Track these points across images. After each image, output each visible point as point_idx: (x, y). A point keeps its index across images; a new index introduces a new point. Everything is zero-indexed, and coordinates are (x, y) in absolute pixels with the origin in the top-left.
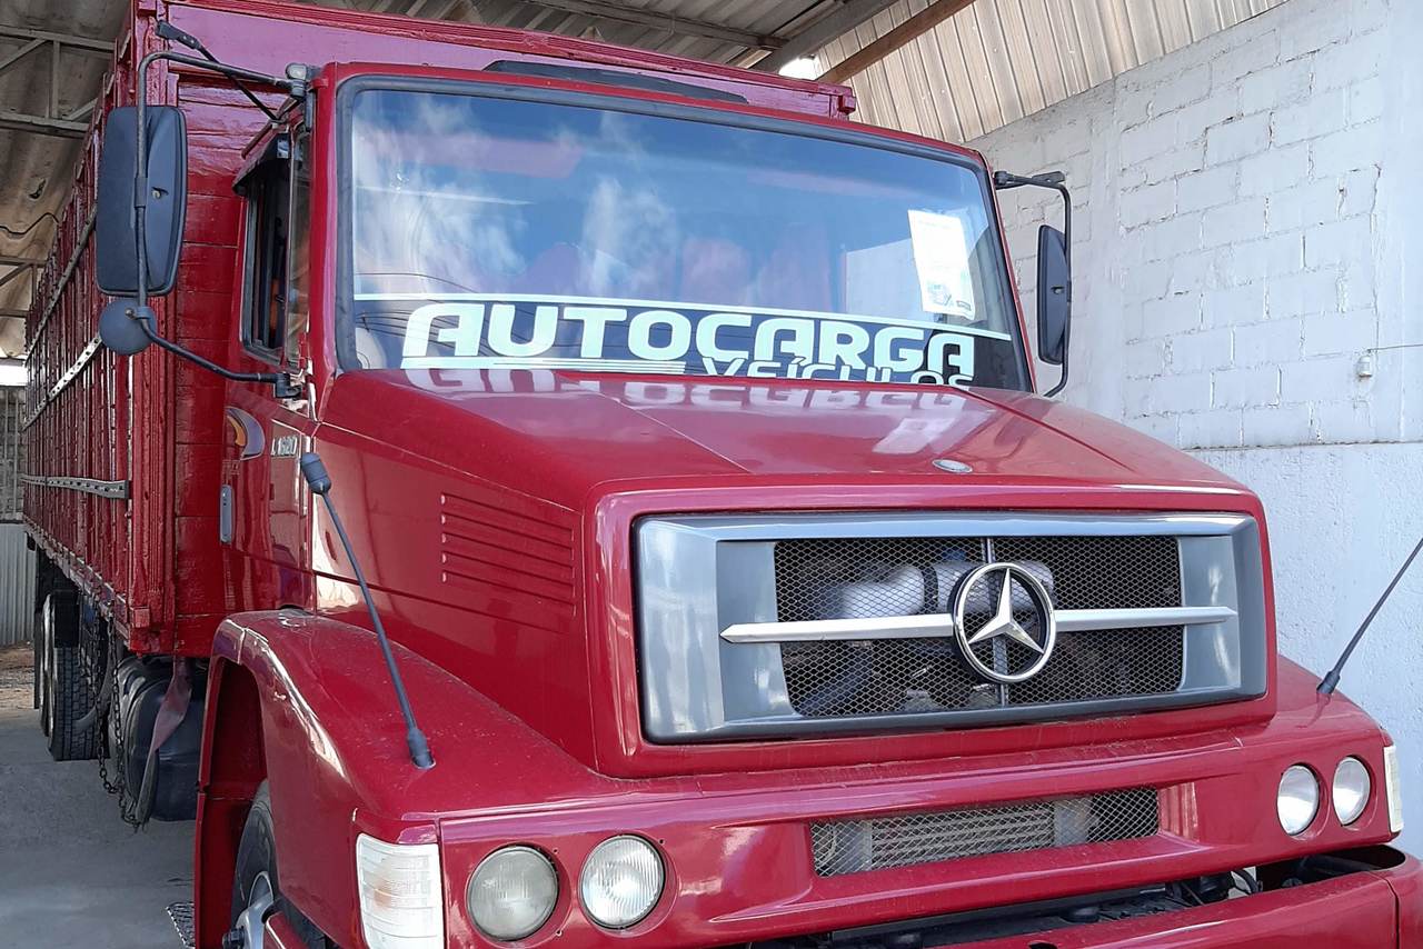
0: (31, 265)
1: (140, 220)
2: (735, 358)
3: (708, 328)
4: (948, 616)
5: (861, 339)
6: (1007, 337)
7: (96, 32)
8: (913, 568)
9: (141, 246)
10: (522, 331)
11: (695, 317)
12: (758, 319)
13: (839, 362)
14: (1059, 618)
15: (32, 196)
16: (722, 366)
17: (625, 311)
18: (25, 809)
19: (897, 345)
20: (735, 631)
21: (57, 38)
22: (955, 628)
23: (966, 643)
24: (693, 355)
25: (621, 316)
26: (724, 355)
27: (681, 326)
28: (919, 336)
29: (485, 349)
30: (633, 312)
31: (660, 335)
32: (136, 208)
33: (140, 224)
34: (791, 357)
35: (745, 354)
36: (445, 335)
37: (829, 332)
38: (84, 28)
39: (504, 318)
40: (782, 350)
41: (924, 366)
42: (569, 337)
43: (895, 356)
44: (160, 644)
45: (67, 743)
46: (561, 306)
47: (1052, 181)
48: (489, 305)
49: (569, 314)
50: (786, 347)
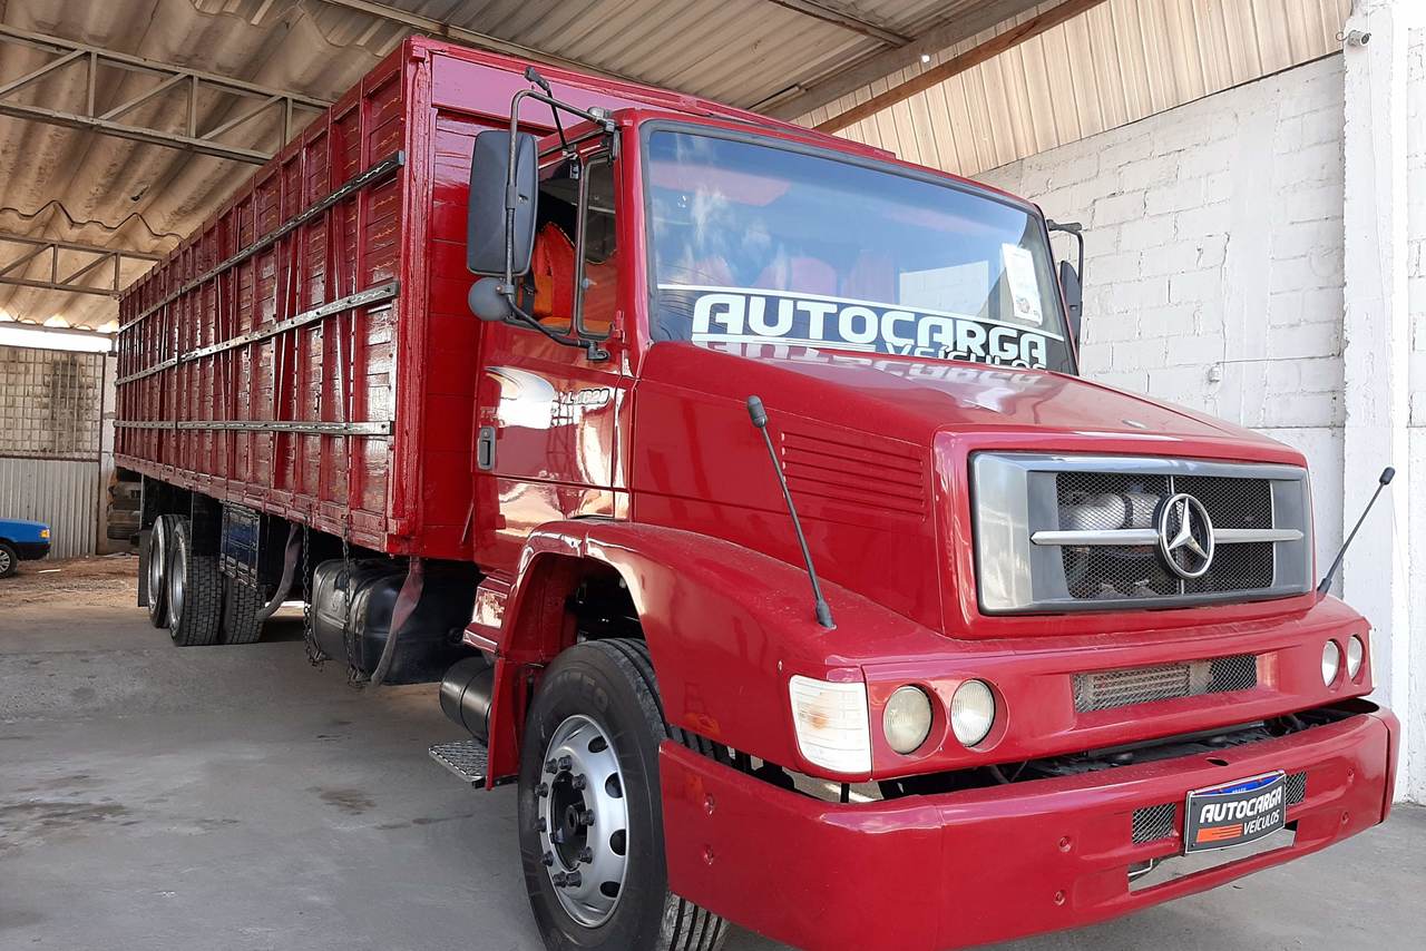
0: (116, 254)
1: (510, 219)
2: (905, 344)
3: (888, 320)
4: (1154, 531)
5: (981, 332)
6: (1062, 339)
7: (228, 71)
8: (1114, 496)
9: (510, 239)
10: (771, 318)
11: (880, 312)
12: (919, 316)
13: (970, 351)
14: (1216, 535)
15: (134, 199)
16: (898, 349)
17: (835, 306)
18: (170, 683)
19: (1003, 339)
20: (1038, 536)
21: (197, 74)
22: (1160, 540)
23: (1168, 550)
24: (879, 341)
25: (833, 309)
26: (900, 342)
27: (871, 318)
28: (1014, 334)
29: (747, 330)
30: (841, 306)
31: (859, 325)
32: (507, 209)
33: (510, 222)
34: (940, 345)
35: (912, 342)
36: (720, 318)
37: (963, 328)
38: (219, 68)
39: (758, 306)
40: (935, 340)
41: (1019, 357)
42: (801, 322)
43: (1002, 349)
44: (409, 548)
45: (192, 632)
46: (796, 300)
47: (1073, 229)
48: (748, 297)
49: (801, 306)
50: (937, 338)
